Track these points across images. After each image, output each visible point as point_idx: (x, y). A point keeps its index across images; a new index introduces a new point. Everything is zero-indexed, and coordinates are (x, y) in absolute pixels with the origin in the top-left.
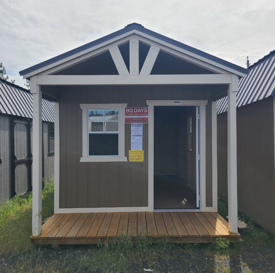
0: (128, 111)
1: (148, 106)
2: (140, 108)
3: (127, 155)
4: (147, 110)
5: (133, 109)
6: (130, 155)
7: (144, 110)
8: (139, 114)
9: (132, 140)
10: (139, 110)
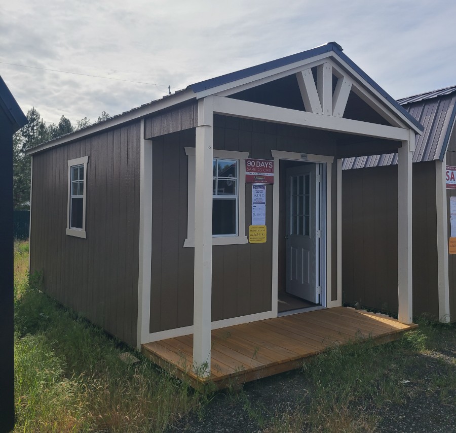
0: (250, 164)
1: (273, 159)
2: (264, 161)
3: (247, 233)
4: (273, 164)
5: (256, 161)
6: (250, 233)
7: (268, 165)
8: (263, 170)
9: (254, 211)
10: (262, 165)
